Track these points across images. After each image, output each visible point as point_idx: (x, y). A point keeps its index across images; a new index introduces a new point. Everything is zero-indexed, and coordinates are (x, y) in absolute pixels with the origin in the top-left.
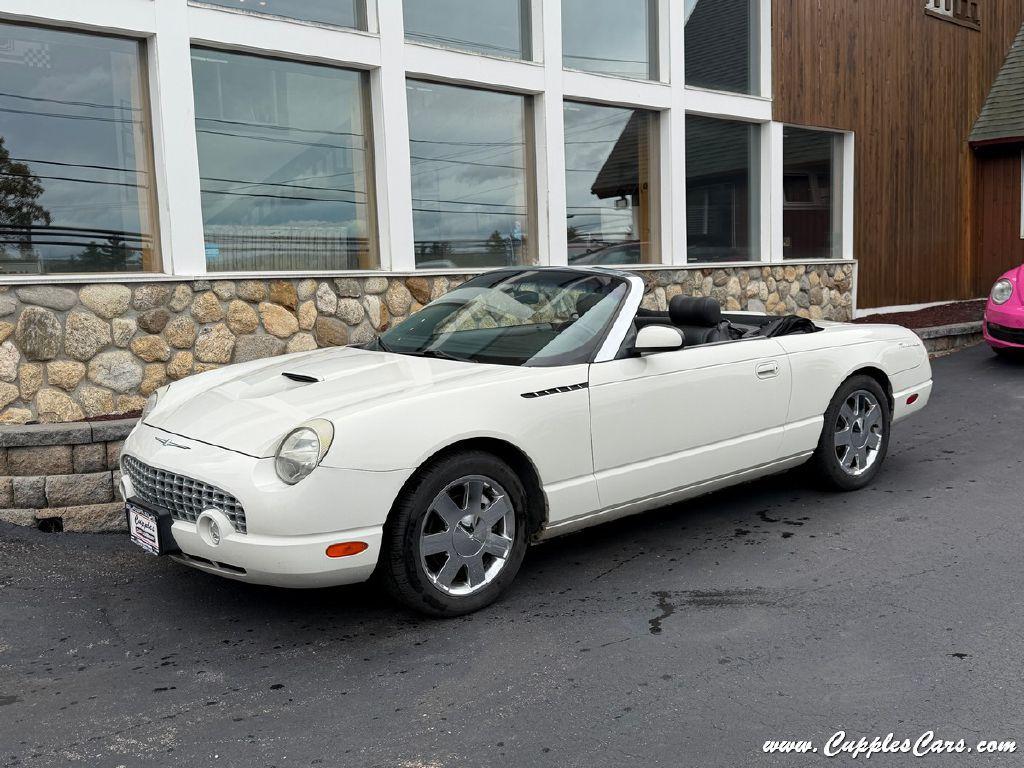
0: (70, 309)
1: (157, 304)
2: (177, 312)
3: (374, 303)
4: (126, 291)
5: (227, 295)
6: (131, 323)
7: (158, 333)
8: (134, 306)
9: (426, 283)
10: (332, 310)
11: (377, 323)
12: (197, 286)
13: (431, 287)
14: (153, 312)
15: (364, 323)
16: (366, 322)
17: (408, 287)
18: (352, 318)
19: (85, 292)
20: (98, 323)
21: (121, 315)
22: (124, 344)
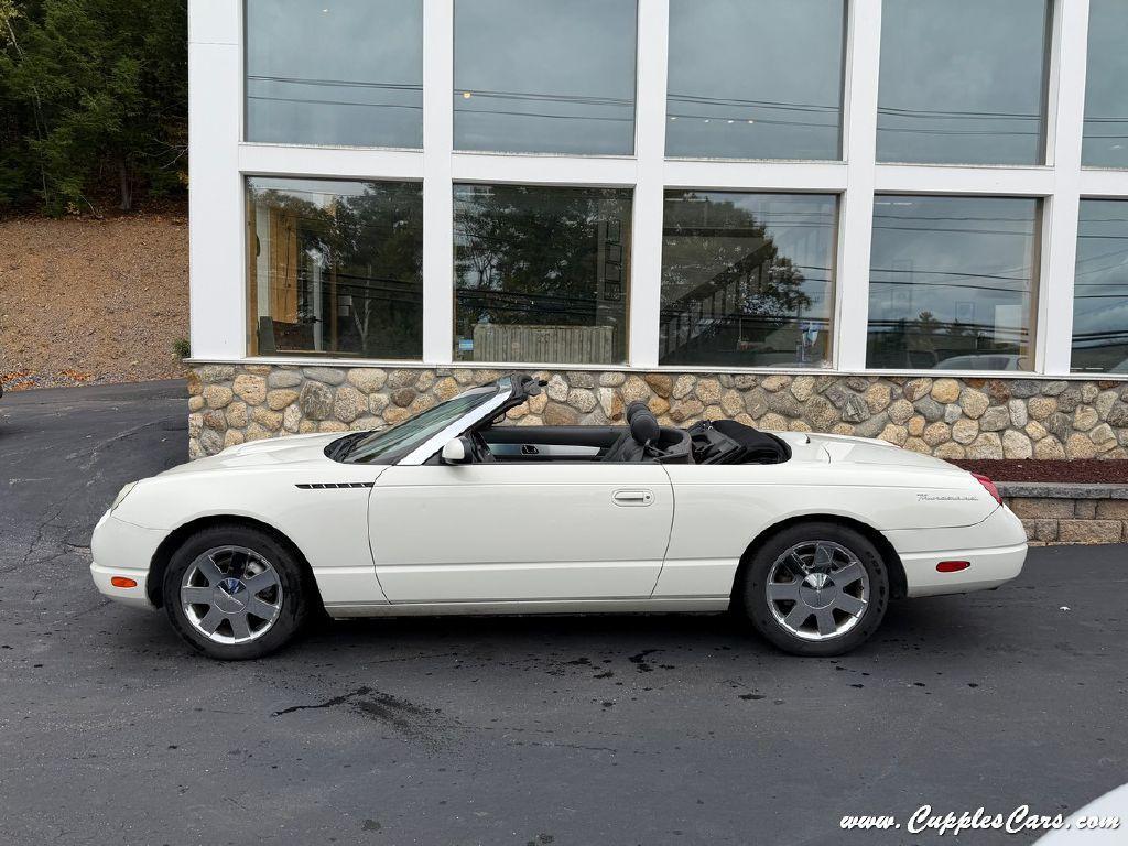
0: (340, 384)
1: (405, 384)
2: (421, 392)
3: (606, 394)
4: (382, 374)
5: (464, 380)
6: (384, 398)
7: (405, 406)
8: (387, 386)
9: (668, 379)
10: (562, 398)
11: (609, 413)
12: (439, 373)
13: (673, 384)
14: (401, 390)
15: (595, 412)
16: (597, 411)
17: (649, 383)
18: (584, 406)
19: (351, 372)
20: (359, 396)
21: (378, 391)
22: (377, 413)
